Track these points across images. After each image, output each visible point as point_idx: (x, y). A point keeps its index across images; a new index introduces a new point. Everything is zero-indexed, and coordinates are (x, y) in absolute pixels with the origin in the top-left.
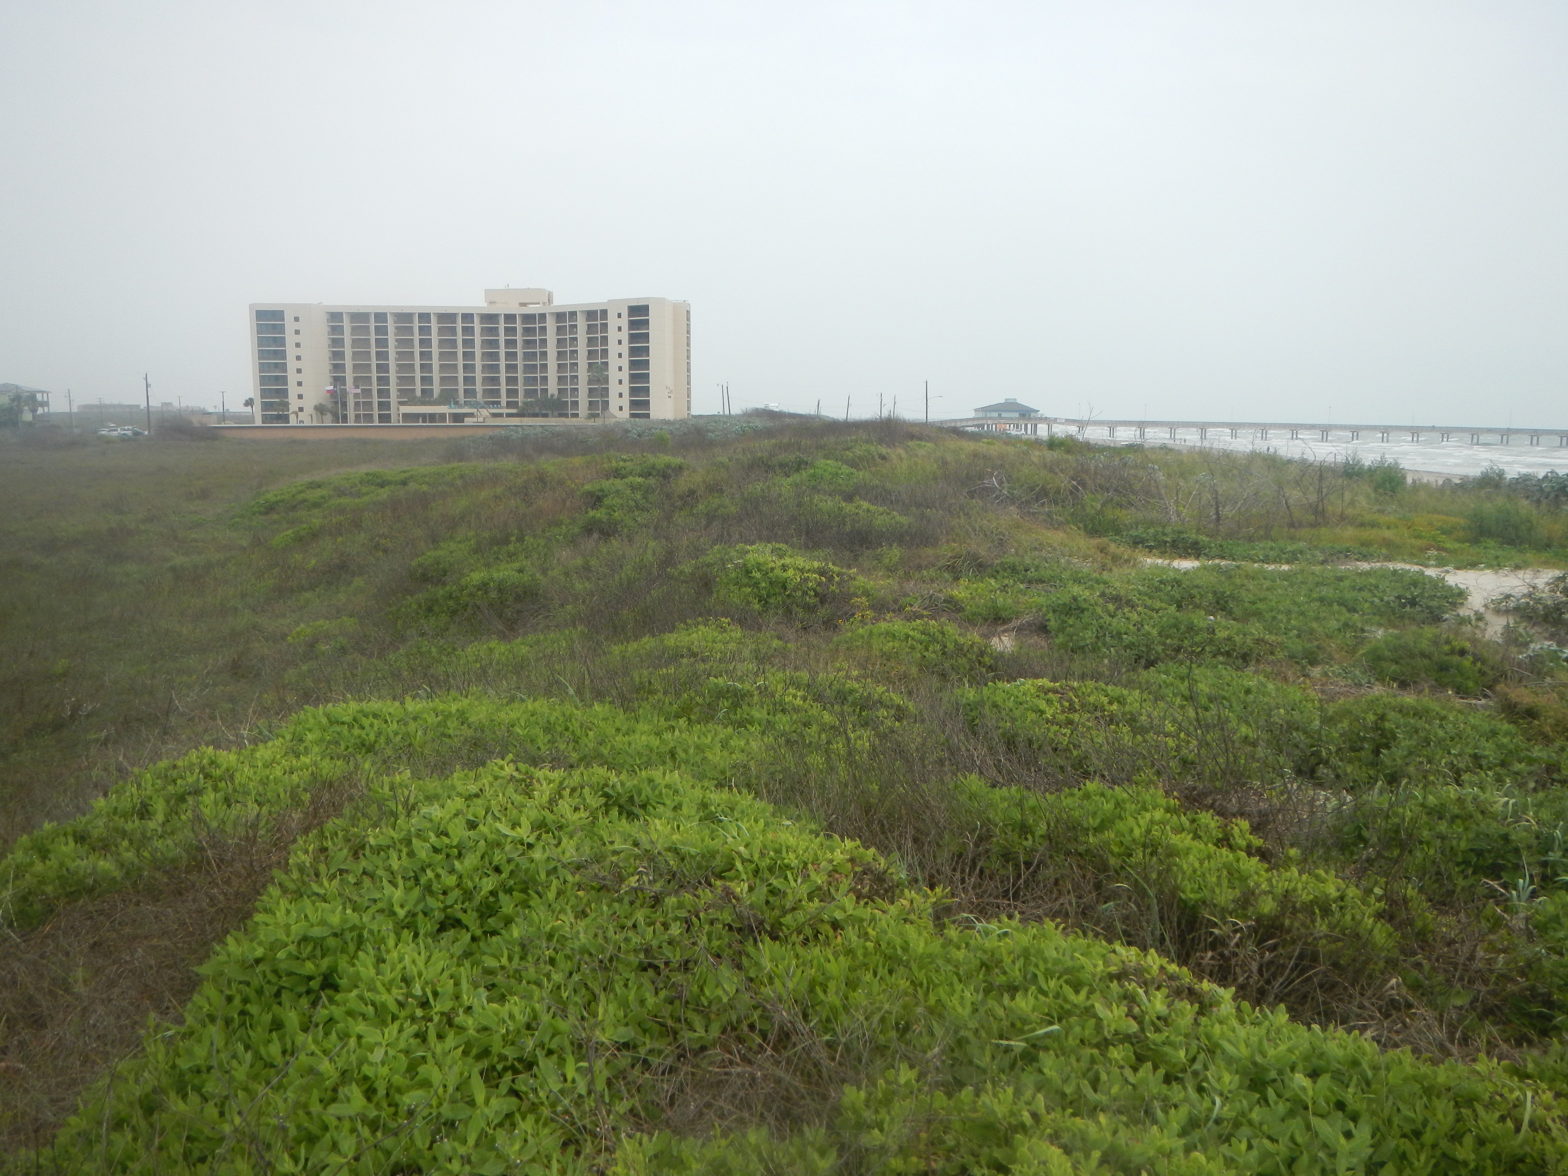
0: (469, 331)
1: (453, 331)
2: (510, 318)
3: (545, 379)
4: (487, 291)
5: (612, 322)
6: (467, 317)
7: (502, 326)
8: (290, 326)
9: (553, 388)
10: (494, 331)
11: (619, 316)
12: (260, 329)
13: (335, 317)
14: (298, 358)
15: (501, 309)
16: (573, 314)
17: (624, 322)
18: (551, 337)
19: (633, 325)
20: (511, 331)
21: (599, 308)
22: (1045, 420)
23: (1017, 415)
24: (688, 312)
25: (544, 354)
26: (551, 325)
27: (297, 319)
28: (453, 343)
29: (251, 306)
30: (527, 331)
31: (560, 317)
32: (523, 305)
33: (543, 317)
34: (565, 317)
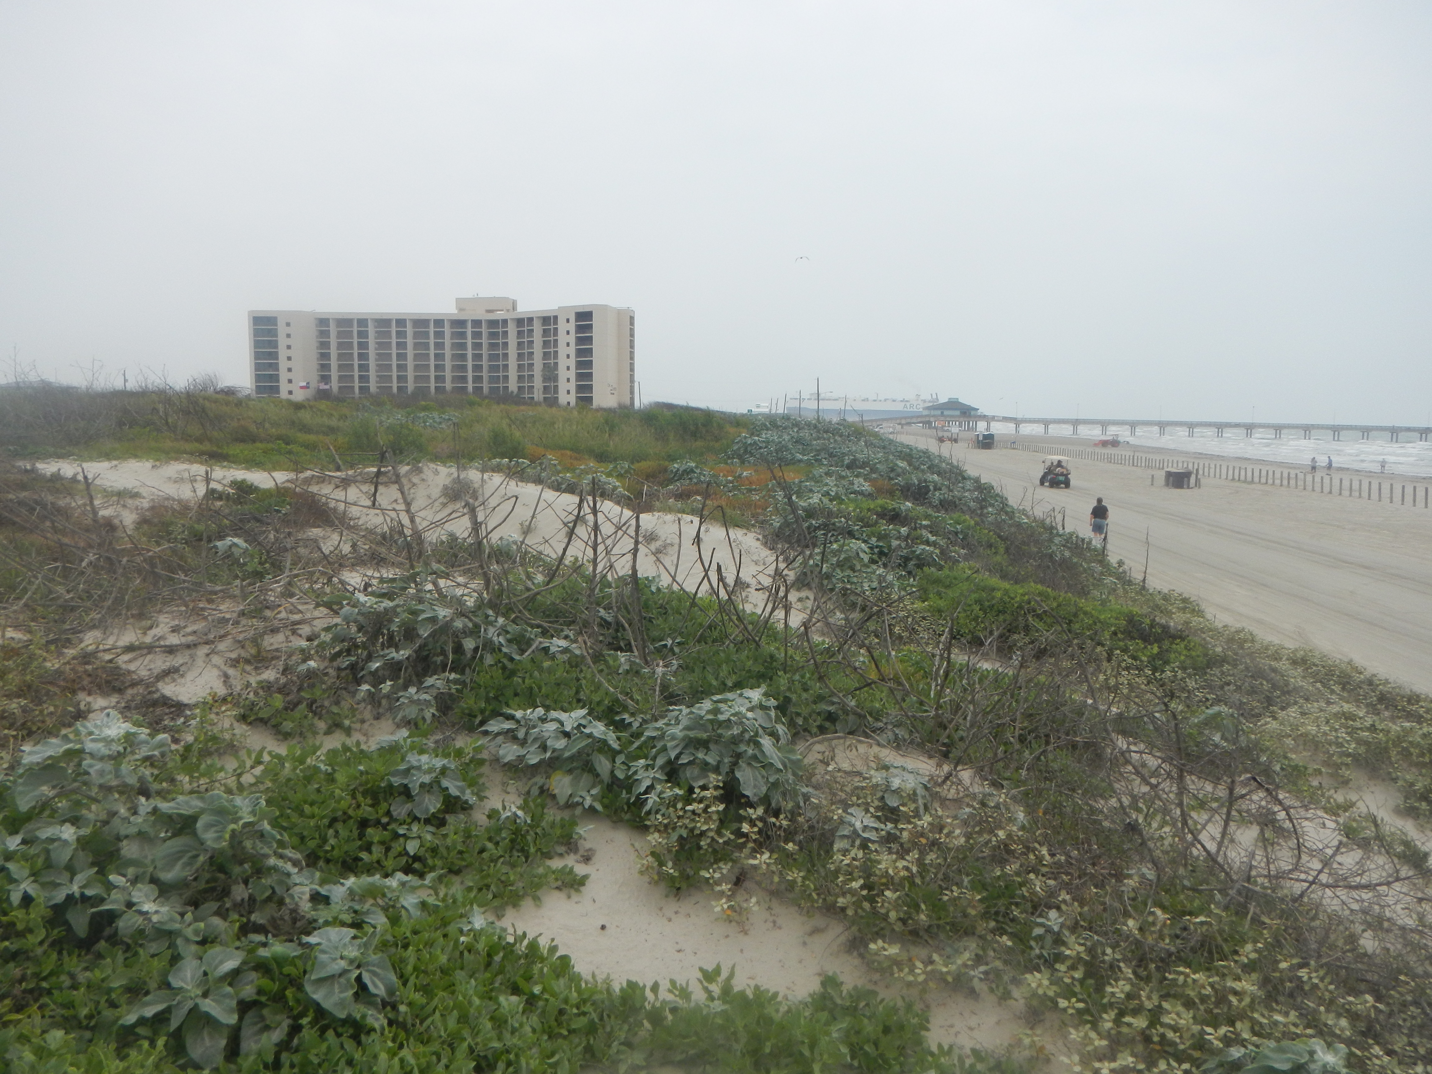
0: (439, 335)
1: (426, 335)
2: (477, 323)
3: (506, 378)
4: (458, 300)
5: (562, 326)
6: (439, 323)
7: (469, 330)
8: (282, 330)
9: (513, 385)
10: (463, 335)
11: (568, 321)
12: (256, 333)
13: (323, 322)
14: (289, 359)
15: (469, 315)
16: (531, 320)
17: (572, 327)
18: (512, 340)
19: (580, 329)
20: (477, 335)
21: (552, 314)
22: (984, 417)
23: (958, 413)
24: (632, 318)
25: (506, 356)
26: (512, 330)
27: (288, 324)
28: (426, 346)
29: (250, 312)
30: (493, 335)
31: (520, 322)
32: (489, 311)
33: (505, 322)
34: (524, 323)
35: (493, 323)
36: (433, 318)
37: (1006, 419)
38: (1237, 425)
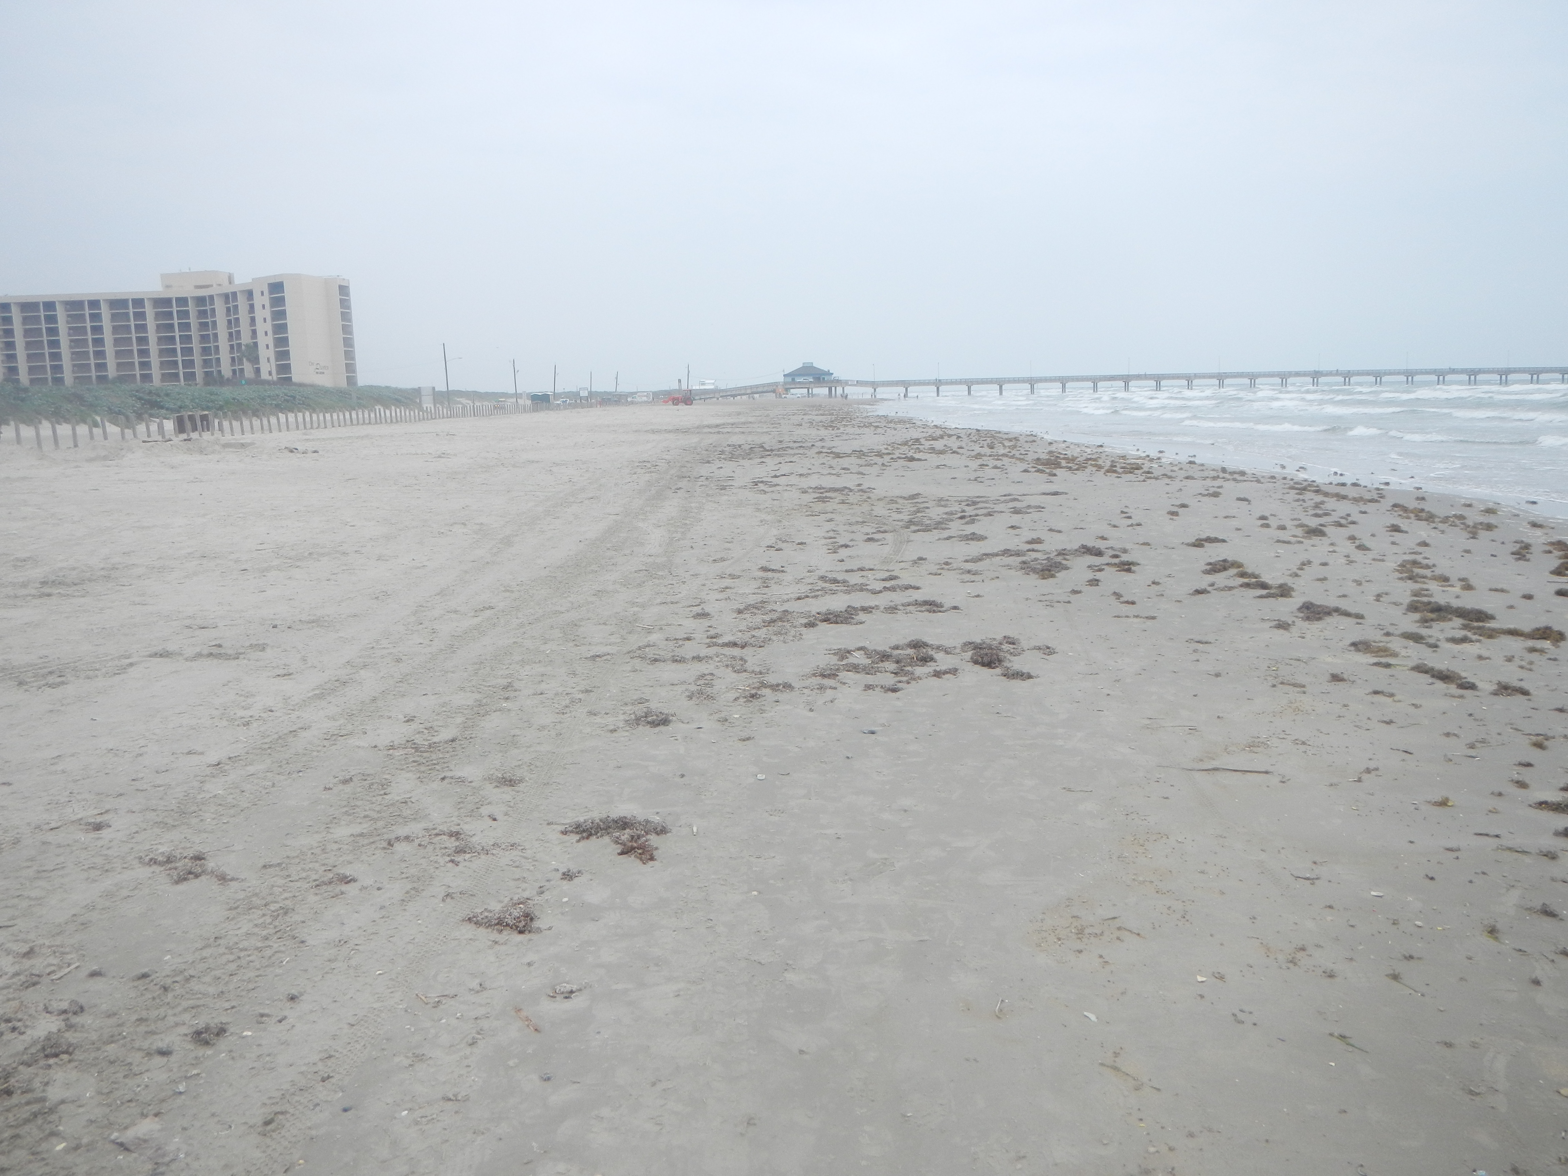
0: (140, 316)
1: (126, 316)
2: (182, 301)
3: (218, 361)
4: (164, 277)
5: (258, 300)
6: (139, 302)
7: (175, 309)
9: (225, 369)
10: (169, 315)
11: (262, 293)
15: (173, 294)
16: (235, 294)
17: (266, 300)
18: (221, 318)
19: (274, 302)
20: (184, 314)
21: (250, 287)
24: (344, 290)
25: (216, 336)
26: (219, 307)
30: (201, 314)
31: (225, 297)
32: (197, 287)
33: (212, 298)
34: (229, 298)
35: (201, 301)
36: (130, 297)
37: (859, 383)
38: (1146, 377)
